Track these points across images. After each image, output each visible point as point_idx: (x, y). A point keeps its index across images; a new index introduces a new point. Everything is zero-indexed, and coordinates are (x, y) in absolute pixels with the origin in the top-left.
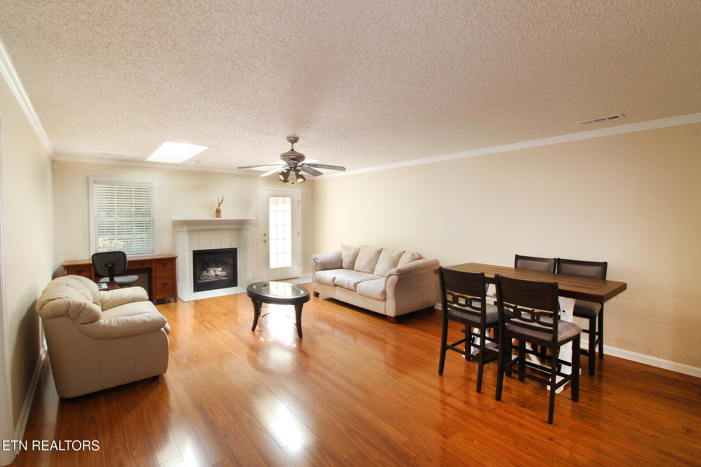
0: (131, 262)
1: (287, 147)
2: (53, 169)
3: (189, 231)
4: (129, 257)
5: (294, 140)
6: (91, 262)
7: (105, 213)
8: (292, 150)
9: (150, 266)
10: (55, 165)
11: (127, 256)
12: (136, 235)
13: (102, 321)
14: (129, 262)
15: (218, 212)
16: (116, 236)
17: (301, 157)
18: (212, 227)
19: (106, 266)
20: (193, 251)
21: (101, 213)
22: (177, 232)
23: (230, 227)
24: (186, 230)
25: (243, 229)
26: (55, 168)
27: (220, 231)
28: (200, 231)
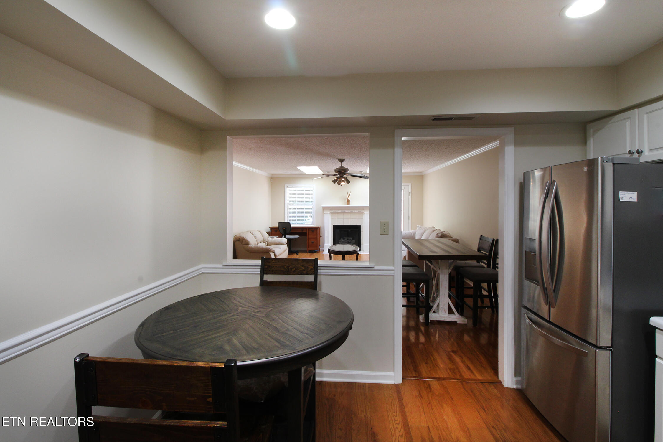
0: (293, 229)
1: (338, 165)
2: (271, 182)
3: (331, 213)
4: (293, 226)
5: (341, 161)
6: (278, 227)
7: (292, 203)
8: (342, 166)
9: (306, 231)
10: (272, 180)
11: (291, 226)
12: (305, 215)
13: (250, 245)
14: (293, 228)
15: (348, 202)
16: (296, 214)
17: (346, 170)
18: (344, 211)
19: (283, 229)
20: (334, 225)
21: (290, 203)
22: (324, 213)
23: (355, 211)
24: (329, 213)
25: (365, 212)
26: (272, 181)
27: (349, 214)
28: (337, 213)
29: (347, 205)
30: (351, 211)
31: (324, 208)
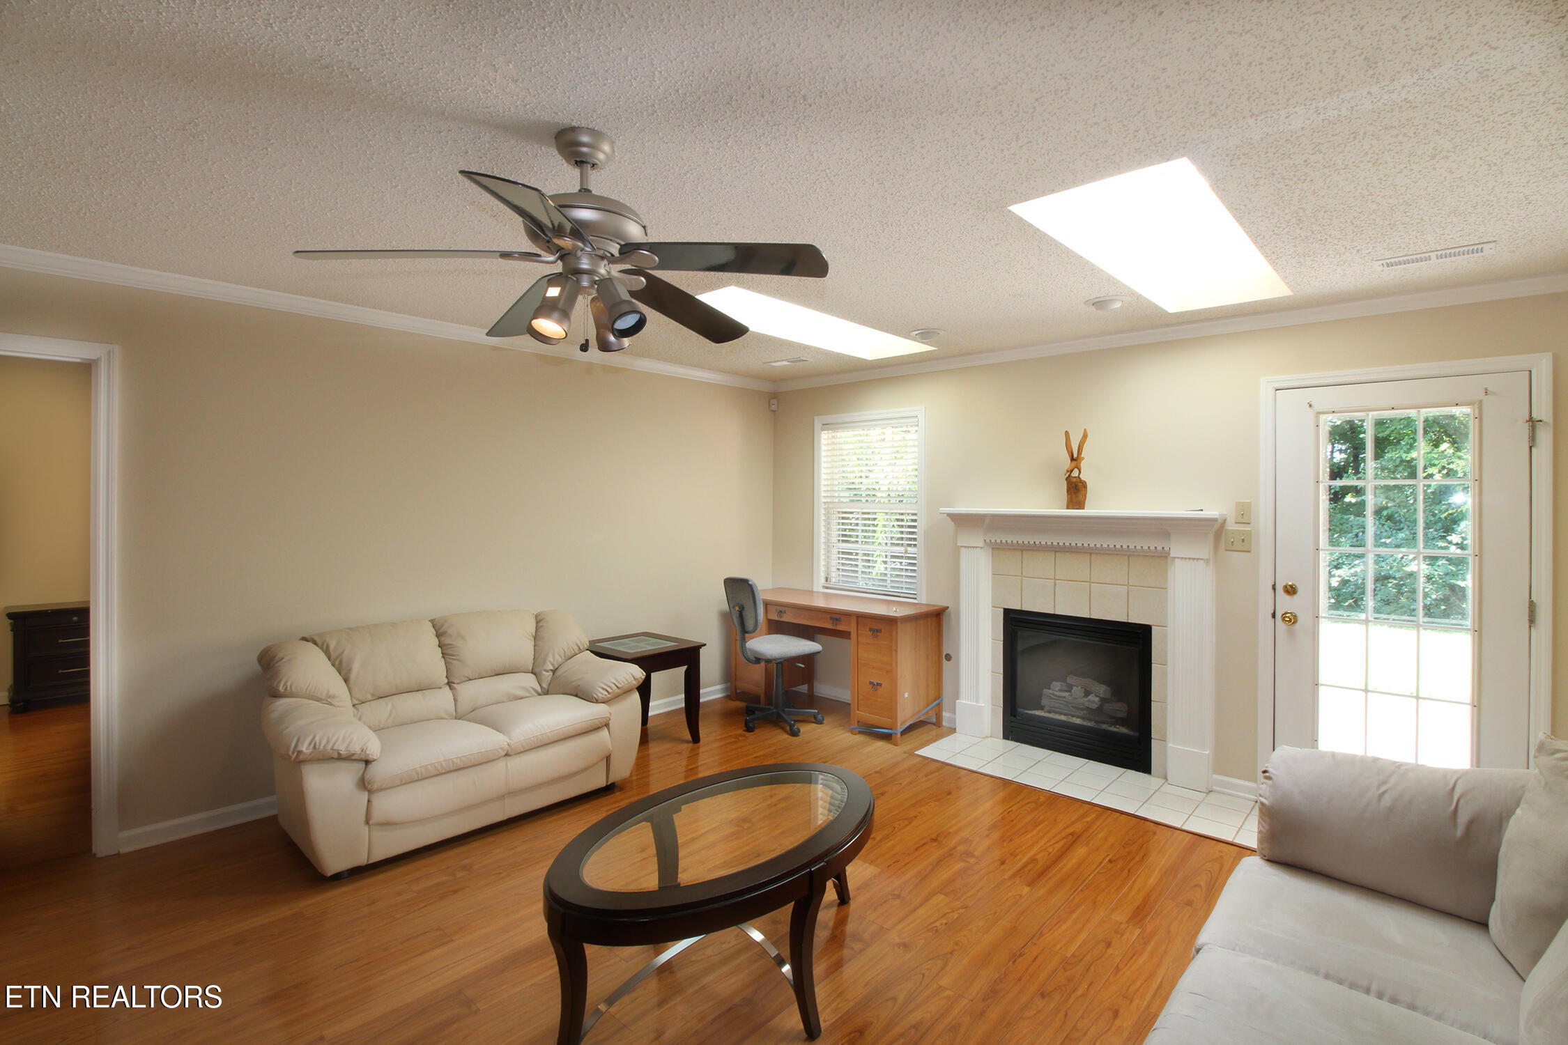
2: (771, 409)
3: (997, 548)
10: (774, 401)
15: (1076, 491)
16: (859, 546)
18: (1055, 540)
19: (735, 608)
20: (1005, 609)
22: (960, 547)
23: (1118, 543)
24: (981, 544)
25: (1173, 554)
26: (774, 407)
27: (1087, 557)
28: (1023, 549)
29: (1068, 508)
30: (1092, 542)
31: (964, 521)
